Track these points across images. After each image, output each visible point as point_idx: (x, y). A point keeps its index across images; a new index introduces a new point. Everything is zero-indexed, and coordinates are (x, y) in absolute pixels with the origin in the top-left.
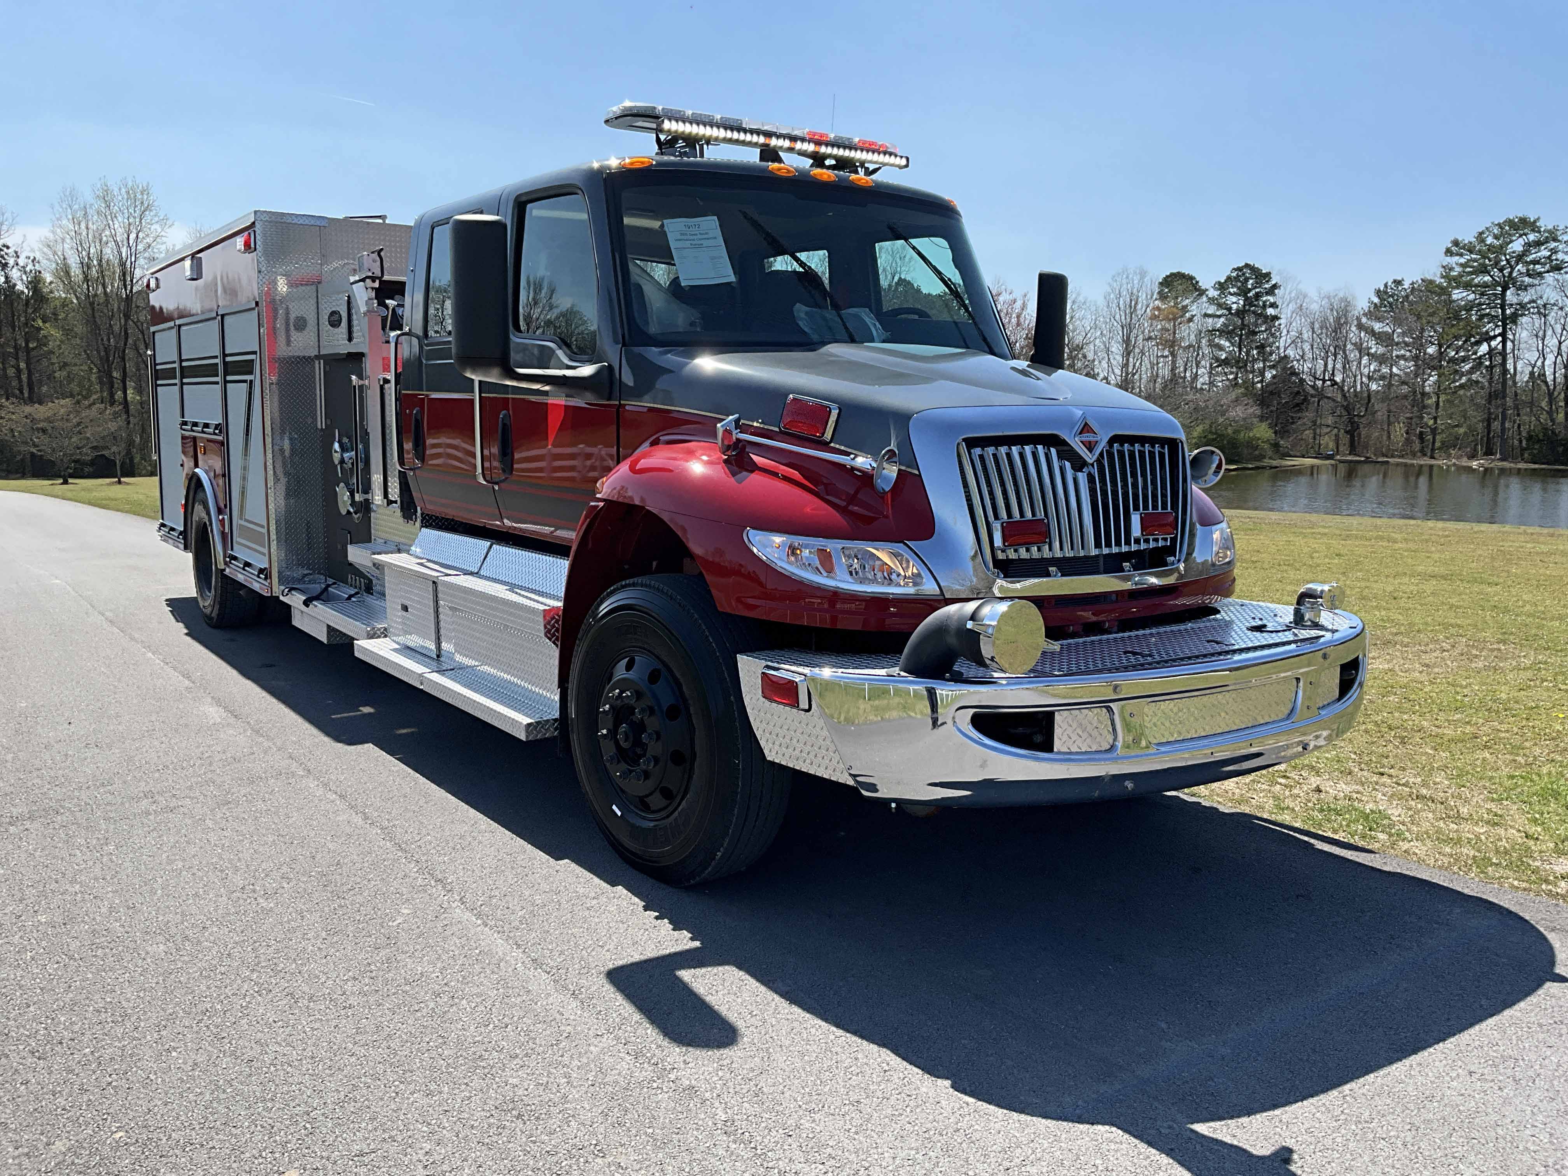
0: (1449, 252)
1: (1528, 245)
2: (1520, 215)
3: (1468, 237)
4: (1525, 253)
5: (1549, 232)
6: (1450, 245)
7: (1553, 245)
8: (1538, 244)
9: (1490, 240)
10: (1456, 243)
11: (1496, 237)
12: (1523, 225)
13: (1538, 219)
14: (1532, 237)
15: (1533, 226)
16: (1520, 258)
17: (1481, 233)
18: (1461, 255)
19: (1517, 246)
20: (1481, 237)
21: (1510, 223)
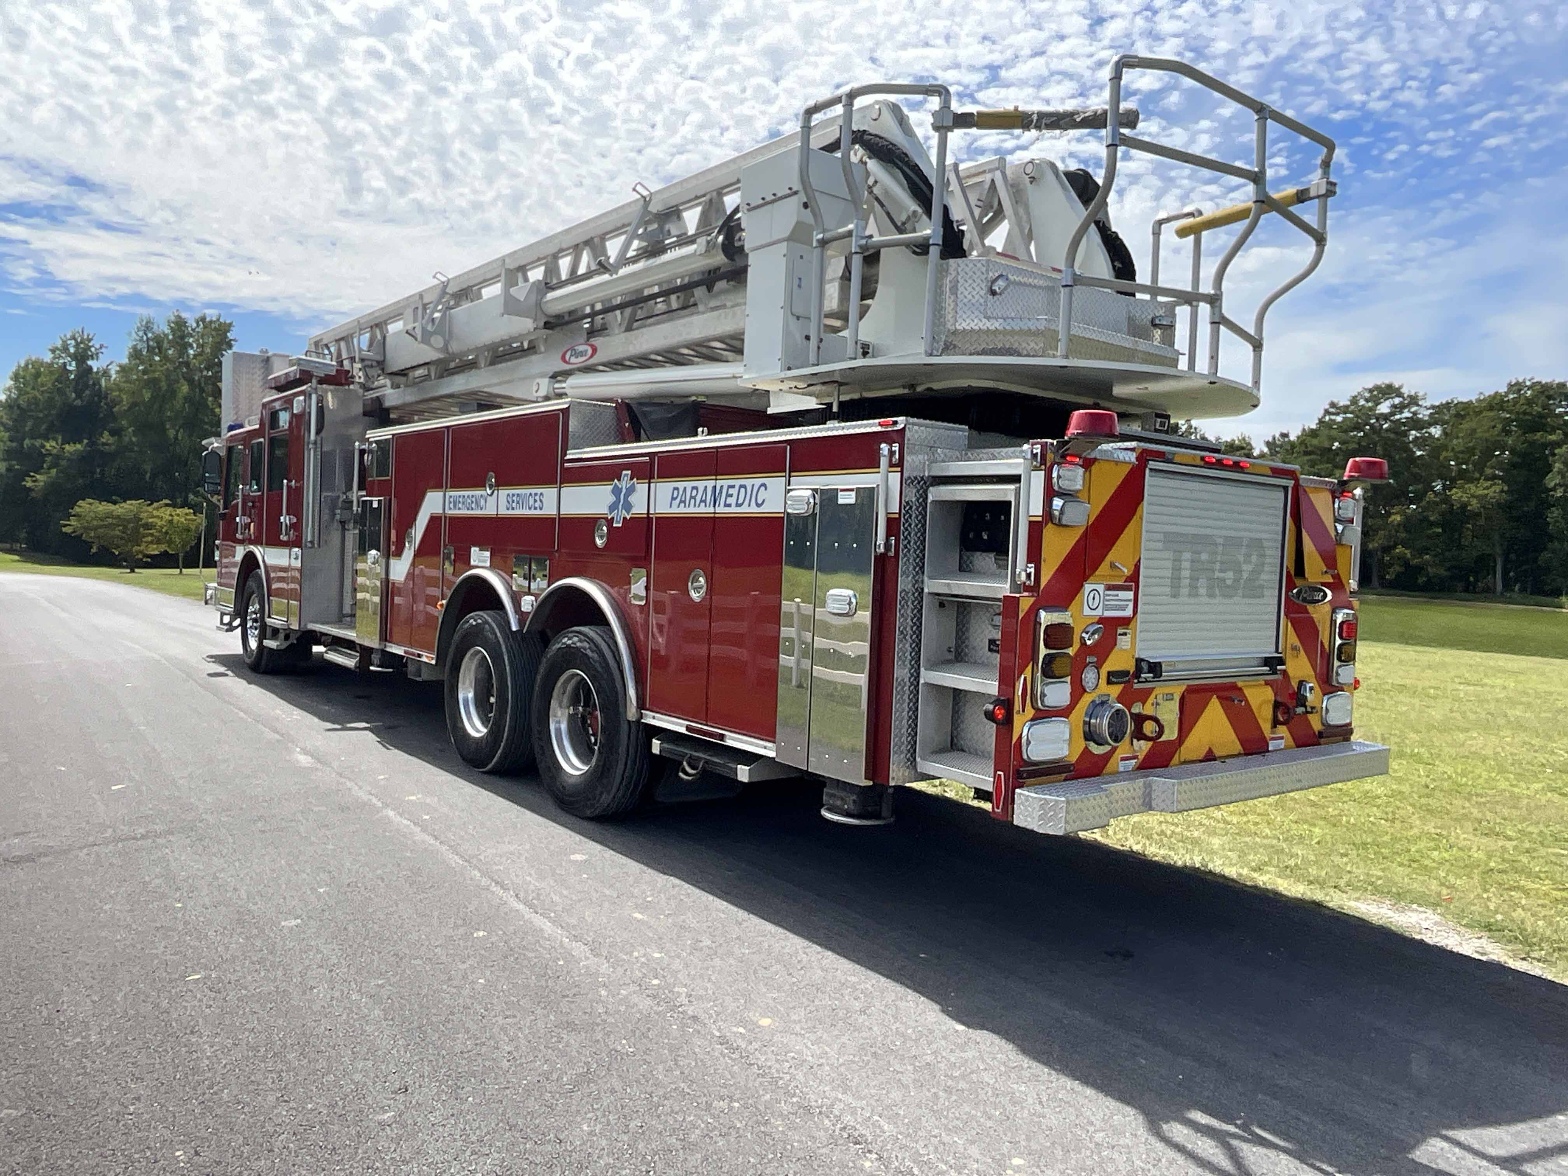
0: (1327, 412)
1: (1394, 406)
2: (1387, 382)
3: (1344, 402)
4: (1393, 414)
5: (1410, 396)
6: (1327, 407)
7: (1414, 409)
8: (1400, 408)
9: (1362, 402)
10: (1333, 405)
11: (1367, 400)
12: (1389, 391)
13: (1401, 387)
14: (1397, 401)
15: (1398, 393)
16: (1385, 417)
17: (1355, 397)
18: (1337, 414)
19: (1384, 408)
20: (1354, 400)
21: (1377, 388)
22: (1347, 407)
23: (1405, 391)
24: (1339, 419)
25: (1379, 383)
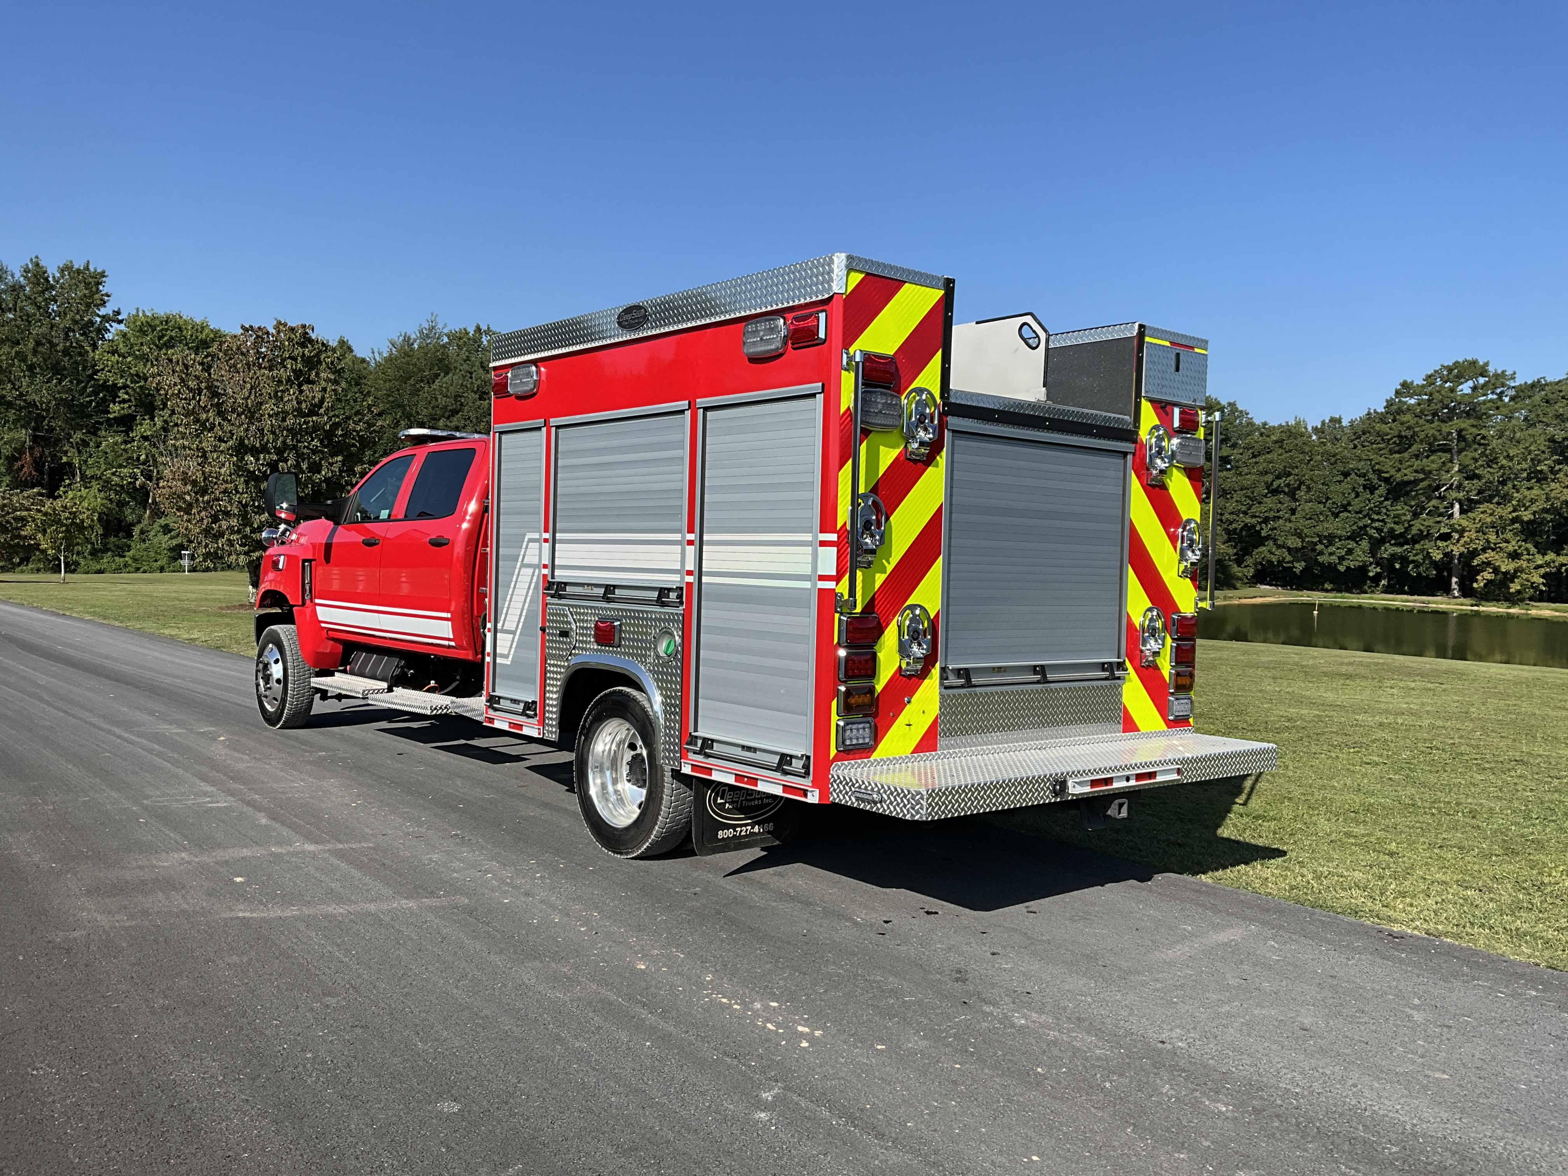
0: (1398, 393)
1: (1477, 387)
2: (1472, 358)
3: (1418, 381)
4: (1475, 396)
5: (1496, 376)
6: (1399, 387)
7: (1499, 390)
8: (1484, 389)
9: (1439, 382)
10: (1405, 385)
11: (1445, 380)
12: (1471, 368)
13: (1487, 364)
14: (1482, 380)
15: (1482, 370)
17: (1430, 376)
18: (1410, 395)
20: (1430, 380)
21: (1458, 365)
22: (1423, 386)
23: (1491, 369)
24: (1412, 401)
25: (1461, 360)
